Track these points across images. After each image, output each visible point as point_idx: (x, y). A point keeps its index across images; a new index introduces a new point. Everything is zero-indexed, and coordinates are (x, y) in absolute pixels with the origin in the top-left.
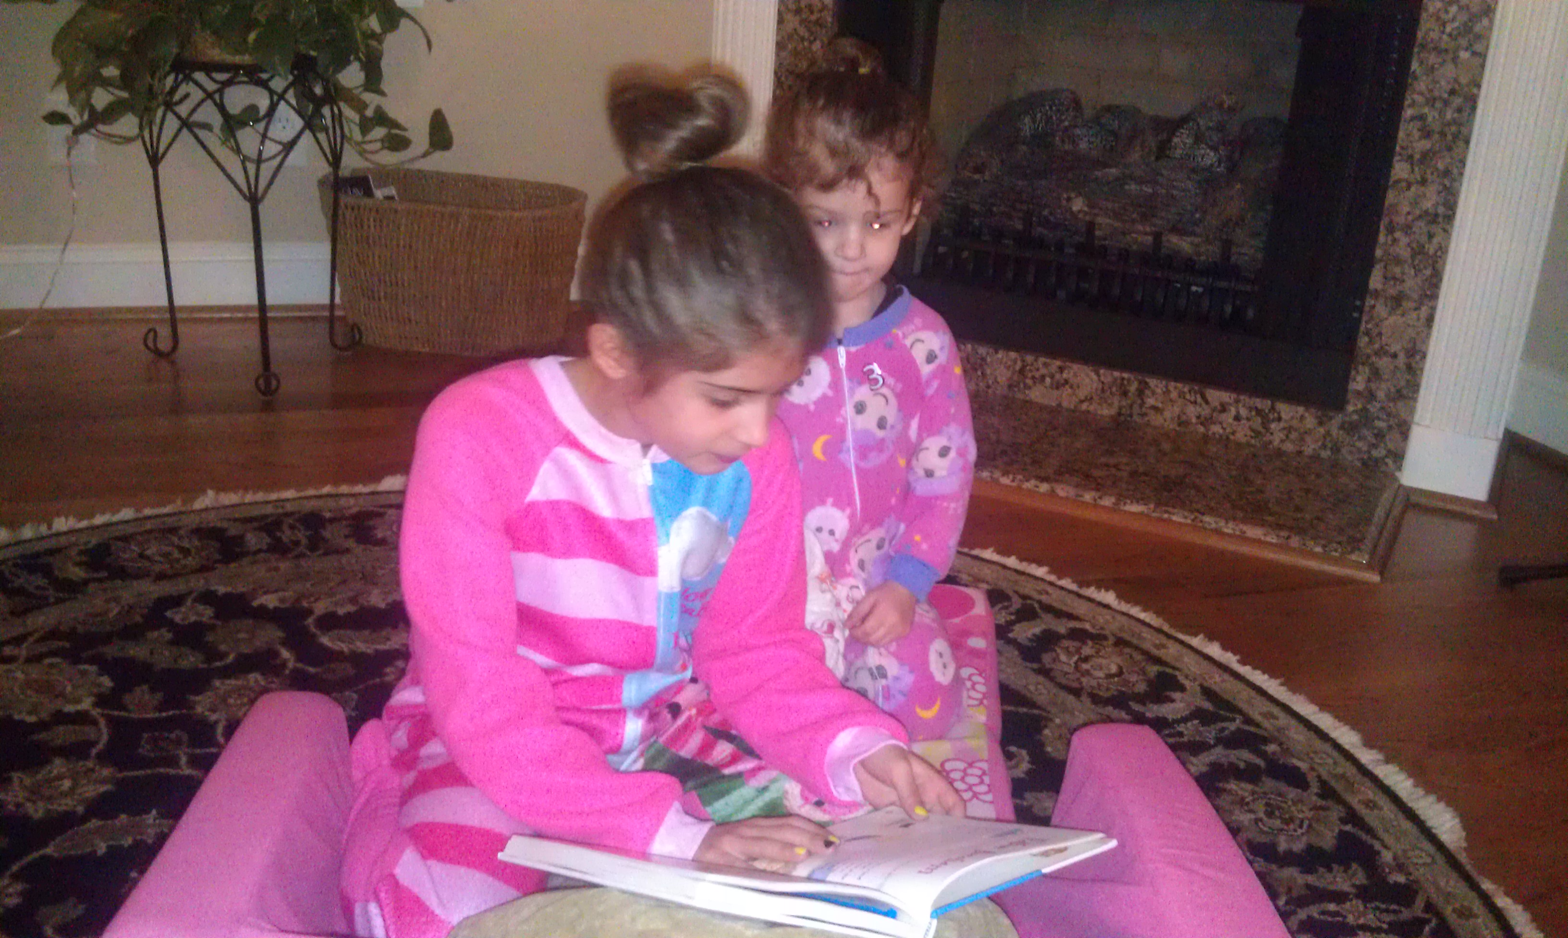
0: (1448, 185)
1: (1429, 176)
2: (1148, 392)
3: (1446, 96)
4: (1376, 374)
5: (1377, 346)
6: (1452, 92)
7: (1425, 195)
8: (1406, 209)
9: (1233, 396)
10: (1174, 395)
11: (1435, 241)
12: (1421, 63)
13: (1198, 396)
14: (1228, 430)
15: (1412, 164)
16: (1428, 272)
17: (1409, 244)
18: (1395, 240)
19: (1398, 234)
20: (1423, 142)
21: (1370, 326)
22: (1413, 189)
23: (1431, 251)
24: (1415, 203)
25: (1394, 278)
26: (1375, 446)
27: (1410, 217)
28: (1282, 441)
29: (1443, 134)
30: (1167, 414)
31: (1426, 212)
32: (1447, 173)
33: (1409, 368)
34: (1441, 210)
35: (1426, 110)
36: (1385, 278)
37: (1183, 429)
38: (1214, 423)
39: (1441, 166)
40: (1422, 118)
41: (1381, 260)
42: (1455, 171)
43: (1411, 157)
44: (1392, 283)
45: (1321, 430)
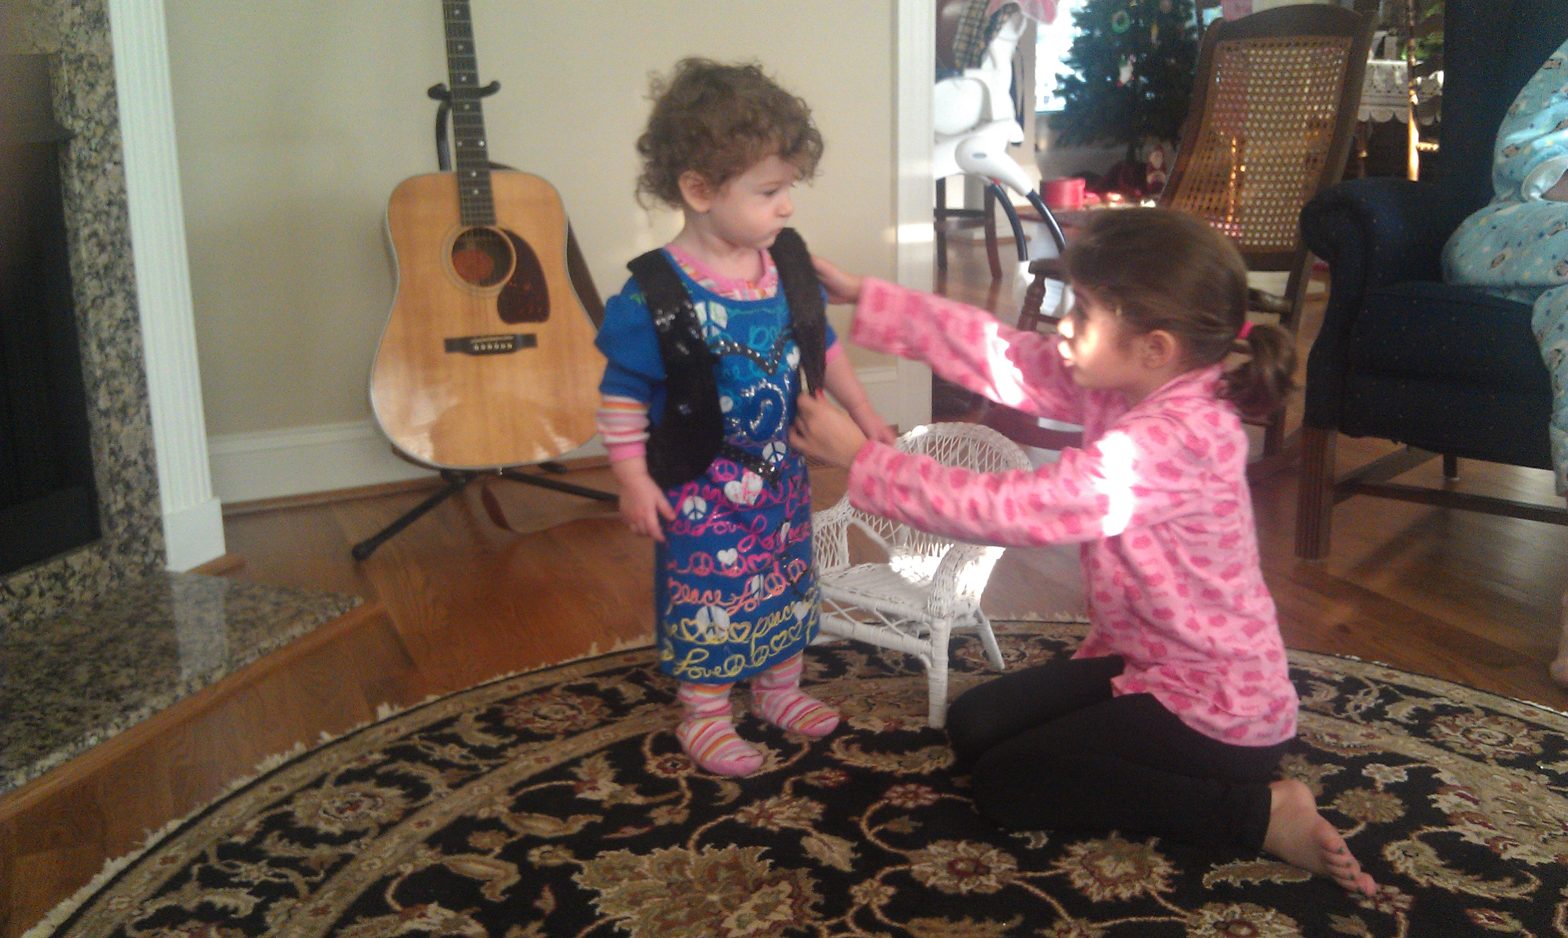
0: (127, 287)
1: (114, 287)
3: (106, 208)
4: (128, 487)
5: (122, 461)
6: (110, 203)
7: (116, 305)
8: (107, 323)
9: (32, 573)
11: (133, 344)
12: (83, 182)
14: (40, 610)
15: (100, 280)
16: (136, 375)
17: (118, 356)
18: (107, 356)
19: (108, 350)
20: (102, 256)
21: (112, 445)
22: (108, 302)
23: (133, 356)
24: (111, 316)
25: (116, 392)
26: (145, 553)
27: (112, 330)
28: (82, 594)
29: (113, 244)
31: (122, 321)
32: (124, 280)
33: (147, 466)
34: (130, 314)
36: (110, 394)
38: (25, 612)
39: (119, 274)
40: (94, 234)
41: (102, 380)
42: (129, 275)
43: (98, 273)
44: (115, 396)
45: (106, 564)
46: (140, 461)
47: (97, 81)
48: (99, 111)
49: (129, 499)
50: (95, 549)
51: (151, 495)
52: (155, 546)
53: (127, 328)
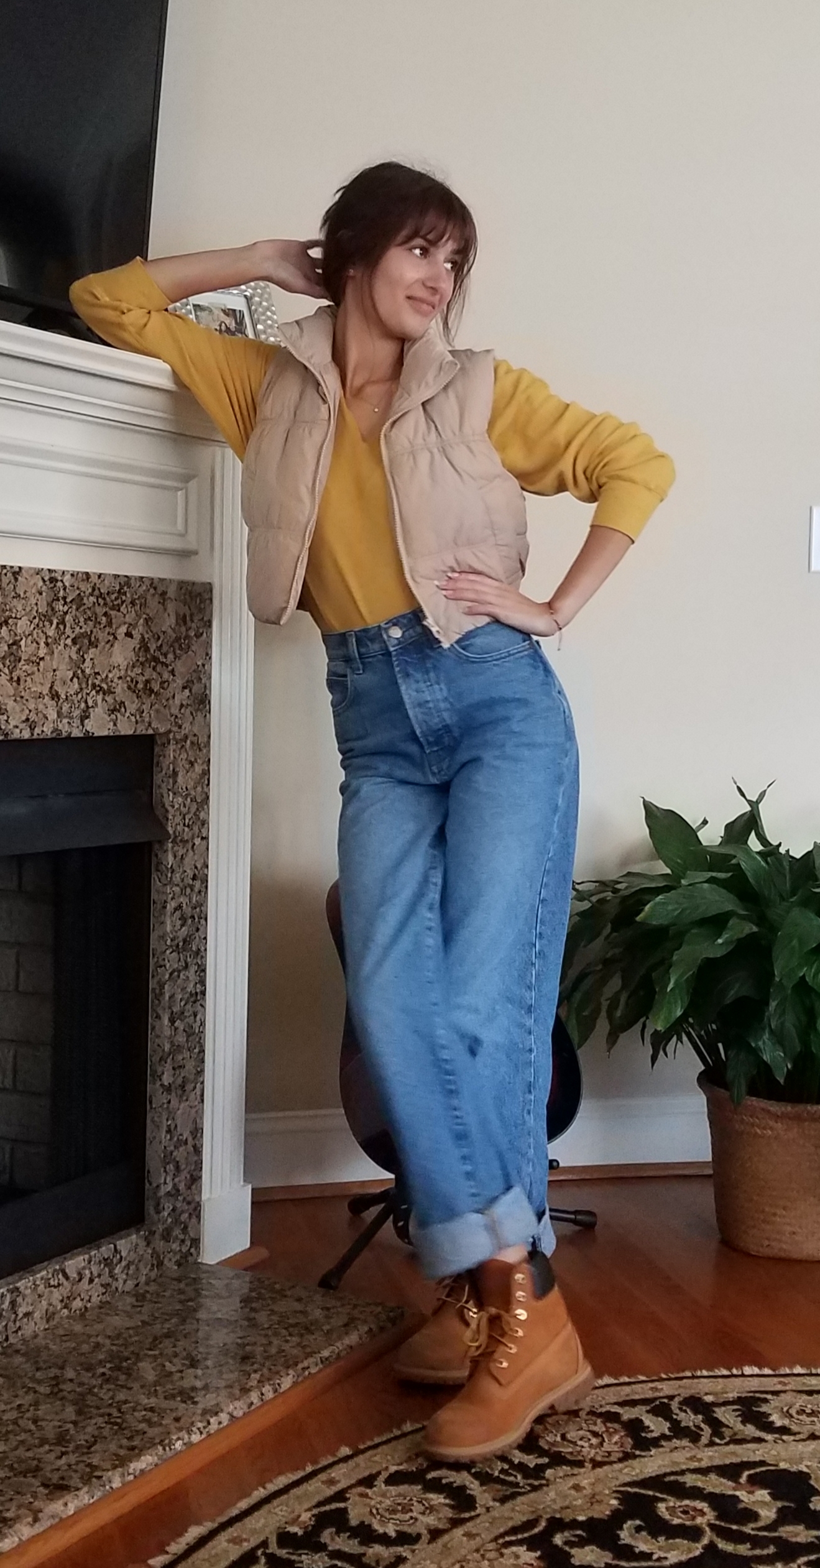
1: (189, 960)
2: (19, 1300)
3: (191, 882)
4: (178, 1168)
5: (175, 1139)
6: (194, 878)
7: (188, 977)
8: (180, 996)
9: (87, 1256)
10: (41, 1288)
11: (198, 1018)
12: (175, 857)
13: (60, 1276)
14: (88, 1298)
15: (179, 953)
16: (196, 1050)
17: (184, 1030)
18: (176, 1029)
19: (176, 1024)
20: (184, 928)
21: (169, 1123)
22: (181, 975)
23: (197, 1031)
24: (183, 989)
25: (181, 1067)
26: (183, 1241)
27: (183, 1003)
28: (125, 1282)
29: (193, 917)
30: (37, 1315)
31: (191, 994)
33: (195, 1147)
35: (182, 900)
36: (174, 1069)
37: (53, 1323)
38: (75, 1299)
39: (194, 948)
40: (180, 907)
41: (170, 1054)
42: (203, 949)
43: (178, 945)
44: (178, 1072)
45: (150, 1251)
46: (190, 1139)
47: (196, 759)
48: (195, 788)
49: (176, 1180)
50: (142, 1233)
51: (195, 1179)
52: (192, 1235)
53: (195, 1002)
